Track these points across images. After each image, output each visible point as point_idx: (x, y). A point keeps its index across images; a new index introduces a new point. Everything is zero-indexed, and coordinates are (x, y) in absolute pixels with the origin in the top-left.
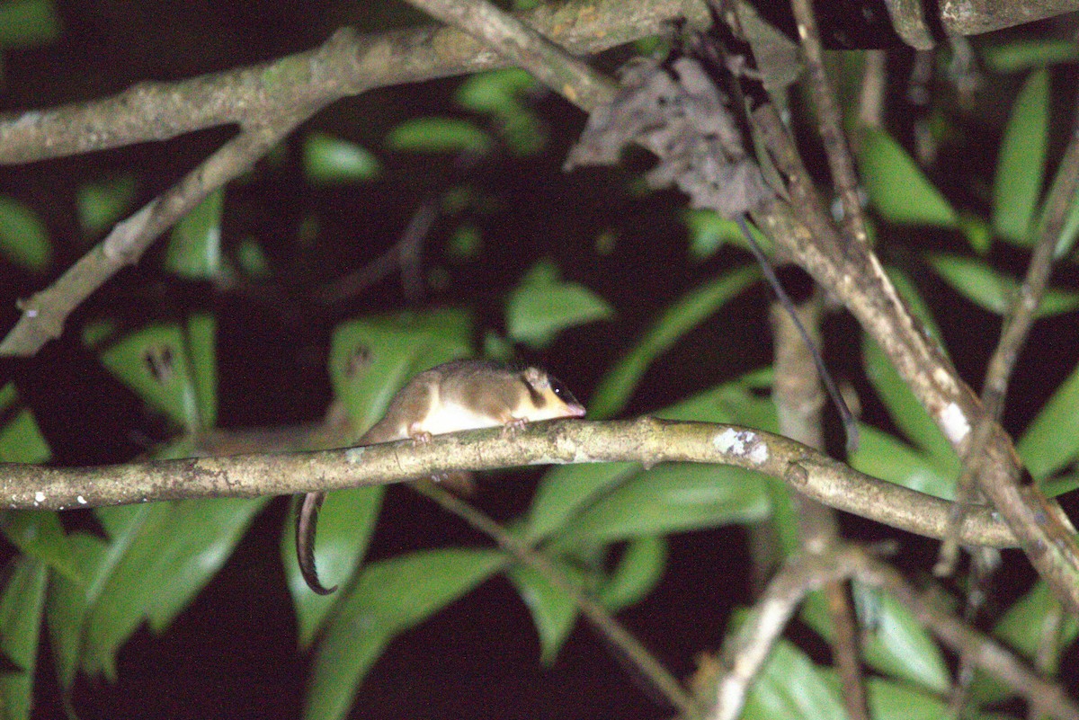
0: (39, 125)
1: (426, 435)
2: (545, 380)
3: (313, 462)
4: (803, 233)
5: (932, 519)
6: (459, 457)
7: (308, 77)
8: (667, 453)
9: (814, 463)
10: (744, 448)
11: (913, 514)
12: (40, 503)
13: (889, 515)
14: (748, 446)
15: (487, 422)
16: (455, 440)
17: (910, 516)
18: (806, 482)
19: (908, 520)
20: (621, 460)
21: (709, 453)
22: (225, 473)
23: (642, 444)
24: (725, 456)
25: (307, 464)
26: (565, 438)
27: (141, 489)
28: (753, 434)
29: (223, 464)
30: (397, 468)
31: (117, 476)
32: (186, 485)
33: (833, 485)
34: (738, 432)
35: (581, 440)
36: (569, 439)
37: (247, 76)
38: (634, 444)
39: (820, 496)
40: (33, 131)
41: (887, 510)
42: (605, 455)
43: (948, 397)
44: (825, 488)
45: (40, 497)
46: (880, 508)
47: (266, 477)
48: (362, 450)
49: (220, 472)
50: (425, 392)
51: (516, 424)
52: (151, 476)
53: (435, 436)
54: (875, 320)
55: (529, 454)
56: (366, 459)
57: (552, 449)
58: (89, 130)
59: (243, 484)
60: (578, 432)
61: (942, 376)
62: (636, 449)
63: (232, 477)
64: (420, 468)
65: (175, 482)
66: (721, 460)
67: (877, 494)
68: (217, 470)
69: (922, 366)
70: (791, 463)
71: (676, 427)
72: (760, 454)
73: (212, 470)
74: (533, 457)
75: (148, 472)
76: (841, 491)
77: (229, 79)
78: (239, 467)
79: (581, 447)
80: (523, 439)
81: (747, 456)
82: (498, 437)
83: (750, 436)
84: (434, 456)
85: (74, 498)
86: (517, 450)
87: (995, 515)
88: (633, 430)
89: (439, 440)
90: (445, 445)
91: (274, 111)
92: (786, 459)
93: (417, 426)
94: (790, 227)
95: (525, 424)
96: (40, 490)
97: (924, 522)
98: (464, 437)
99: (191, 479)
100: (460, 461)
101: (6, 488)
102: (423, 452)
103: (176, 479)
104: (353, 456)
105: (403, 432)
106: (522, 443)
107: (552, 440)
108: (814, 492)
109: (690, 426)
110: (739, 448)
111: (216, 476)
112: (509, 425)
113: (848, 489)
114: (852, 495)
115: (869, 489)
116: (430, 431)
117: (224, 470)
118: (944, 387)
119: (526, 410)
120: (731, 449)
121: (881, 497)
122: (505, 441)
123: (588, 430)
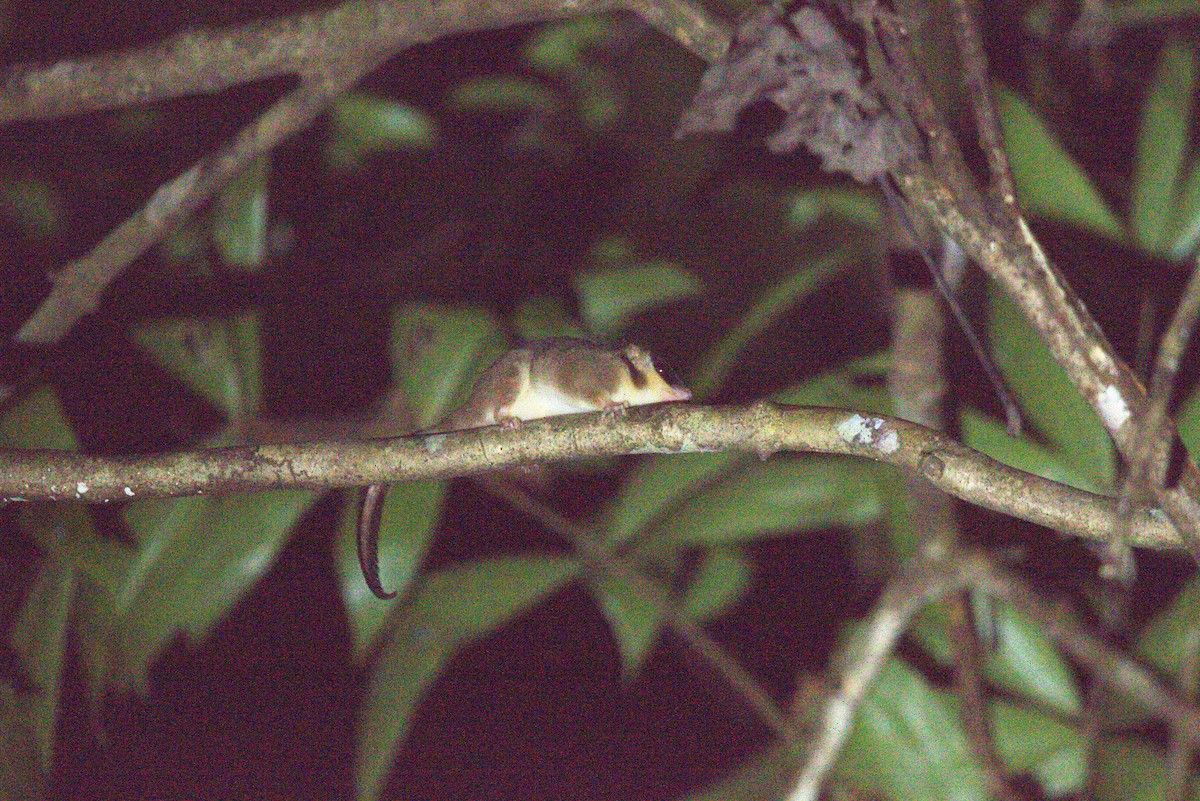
0: (73, 75)
1: (514, 421)
2: (648, 359)
3: (388, 450)
4: (944, 194)
5: (1083, 517)
6: (552, 445)
7: (375, 23)
8: (785, 442)
9: (951, 453)
10: (872, 437)
11: (1062, 511)
12: (82, 495)
13: (1035, 511)
14: (877, 435)
15: (584, 406)
16: (547, 426)
17: (1058, 514)
18: (942, 474)
19: (1055, 518)
20: (734, 449)
21: (832, 442)
22: (290, 462)
23: (757, 432)
24: (851, 446)
25: (381, 453)
26: (671, 424)
27: (196, 479)
28: (882, 421)
29: (288, 453)
30: (483, 458)
31: (169, 465)
32: (246, 475)
33: (972, 479)
34: (865, 418)
35: (689, 426)
36: (675, 426)
37: (308, 21)
38: (748, 432)
39: (957, 489)
40: (67, 82)
41: (1033, 506)
42: (716, 444)
43: (1106, 379)
44: (963, 481)
45: (82, 488)
46: (1025, 503)
47: (335, 467)
48: (443, 438)
49: (284, 461)
50: (514, 373)
51: (616, 408)
52: (207, 465)
53: (526, 422)
54: (1024, 293)
55: (630, 441)
56: (448, 447)
57: (657, 437)
58: (131, 80)
59: (309, 474)
60: (685, 419)
61: (1099, 355)
62: (750, 437)
63: (299, 466)
64: (509, 457)
65: (234, 472)
66: (846, 450)
67: (1021, 488)
68: (281, 459)
69: (1076, 344)
70: (924, 454)
71: (796, 413)
72: (890, 443)
73: (275, 458)
74: (634, 446)
75: (204, 461)
76: (981, 485)
77: (286, 24)
78: (305, 456)
79: (689, 435)
80: (624, 425)
81: (875, 445)
82: (596, 424)
83: (879, 423)
84: (524, 444)
85: (120, 489)
86: (617, 438)
87: (1154, 512)
88: (747, 416)
89: (529, 426)
90: (536, 433)
91: (337, 60)
92: (920, 449)
93: (505, 411)
94: (929, 188)
95: (626, 409)
96: (83, 480)
97: (1074, 520)
98: (557, 423)
99: (251, 469)
100: (553, 450)
101: (44, 478)
102: (511, 440)
103: (235, 468)
104: (434, 444)
105: (489, 417)
106: (624, 430)
107: (656, 427)
108: (950, 485)
109: (811, 412)
110: (866, 436)
111: (282, 465)
112: (608, 409)
113: (988, 482)
114: (992, 489)
115: (1013, 482)
116: (519, 416)
117: (288, 458)
118: (1101, 368)
119: (627, 394)
120: (857, 437)
121: (1026, 491)
122: (604, 428)
123: (696, 416)
